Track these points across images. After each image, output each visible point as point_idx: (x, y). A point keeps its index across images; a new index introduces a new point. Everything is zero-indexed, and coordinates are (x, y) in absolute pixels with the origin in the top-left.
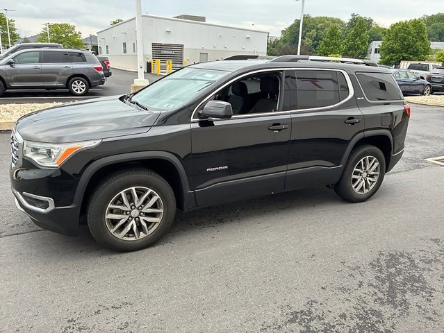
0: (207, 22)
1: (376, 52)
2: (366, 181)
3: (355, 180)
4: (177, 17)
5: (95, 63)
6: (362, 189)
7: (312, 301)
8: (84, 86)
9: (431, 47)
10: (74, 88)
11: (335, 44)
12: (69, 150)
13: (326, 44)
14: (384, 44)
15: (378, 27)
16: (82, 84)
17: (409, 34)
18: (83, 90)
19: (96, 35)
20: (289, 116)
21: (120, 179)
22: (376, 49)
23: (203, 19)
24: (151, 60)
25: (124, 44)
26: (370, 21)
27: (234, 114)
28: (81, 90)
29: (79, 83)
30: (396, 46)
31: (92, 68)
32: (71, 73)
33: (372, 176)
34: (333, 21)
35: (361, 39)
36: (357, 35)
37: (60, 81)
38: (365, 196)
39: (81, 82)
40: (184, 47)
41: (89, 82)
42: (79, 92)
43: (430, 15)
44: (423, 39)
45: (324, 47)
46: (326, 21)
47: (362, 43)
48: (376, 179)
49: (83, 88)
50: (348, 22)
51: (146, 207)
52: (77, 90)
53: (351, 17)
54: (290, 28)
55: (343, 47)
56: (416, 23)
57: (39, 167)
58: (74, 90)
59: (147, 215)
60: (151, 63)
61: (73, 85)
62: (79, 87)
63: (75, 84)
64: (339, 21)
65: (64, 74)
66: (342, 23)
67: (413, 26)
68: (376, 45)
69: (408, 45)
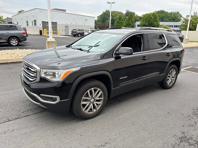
0: (66, 12)
1: (138, 26)
2: (171, 80)
3: (168, 79)
4: (53, 9)
5: (22, 30)
6: (170, 83)
7: (183, 132)
8: (17, 41)
9: (160, 24)
10: (12, 42)
11: (121, 23)
12: (67, 73)
13: (117, 22)
14: (141, 23)
15: (137, 16)
16: (16, 41)
17: (151, 19)
18: (16, 44)
19: (12, 17)
20: (148, 53)
21: (88, 85)
22: (138, 25)
23: (65, 11)
24: (42, 29)
25: (27, 22)
26: (134, 13)
27: (134, 52)
28: (15, 44)
29: (14, 40)
30: (146, 24)
31: (20, 33)
32: (10, 35)
33: (173, 77)
34: (119, 13)
35: (131, 21)
36: (130, 19)
37: (5, 39)
38: (171, 86)
39: (15, 40)
40: (58, 23)
41: (19, 40)
42: (14, 45)
43: (157, 11)
44: (157, 21)
45: (117, 24)
46: (116, 13)
47: (132, 22)
48: (174, 79)
49: (16, 42)
50: (125, 13)
51: (97, 97)
52: (13, 44)
53: (126, 12)
54: (101, 15)
55: (125, 24)
56: (154, 14)
57: (51, 81)
58: (12, 44)
59: (97, 101)
60: (41, 31)
61: (11, 41)
62: (14, 42)
63: (12, 41)
64: (121, 13)
65: (6, 36)
66: (123, 14)
67: (153, 15)
68: (138, 23)
69: (151, 23)
